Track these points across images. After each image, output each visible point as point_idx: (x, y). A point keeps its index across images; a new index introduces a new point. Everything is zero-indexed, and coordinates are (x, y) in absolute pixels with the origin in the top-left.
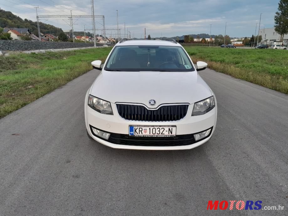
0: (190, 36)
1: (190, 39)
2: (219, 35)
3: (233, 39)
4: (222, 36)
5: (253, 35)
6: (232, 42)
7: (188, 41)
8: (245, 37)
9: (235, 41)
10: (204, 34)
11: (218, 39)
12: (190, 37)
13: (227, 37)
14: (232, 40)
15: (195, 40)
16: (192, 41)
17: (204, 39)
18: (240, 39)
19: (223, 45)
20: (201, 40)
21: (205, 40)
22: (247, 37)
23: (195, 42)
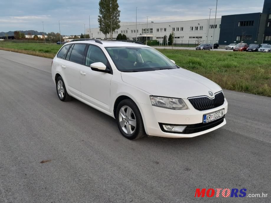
0: (20, 32)
1: (21, 35)
2: (51, 33)
3: (64, 36)
4: (54, 33)
5: (82, 34)
6: (65, 40)
7: (19, 38)
8: (74, 35)
9: (67, 39)
10: (32, 31)
11: (51, 36)
12: (20, 34)
13: (58, 35)
14: (64, 38)
15: (27, 36)
16: (24, 38)
17: (36, 36)
18: (71, 37)
19: (58, 42)
20: (33, 36)
21: (38, 37)
22: (77, 35)
23: (27, 39)
